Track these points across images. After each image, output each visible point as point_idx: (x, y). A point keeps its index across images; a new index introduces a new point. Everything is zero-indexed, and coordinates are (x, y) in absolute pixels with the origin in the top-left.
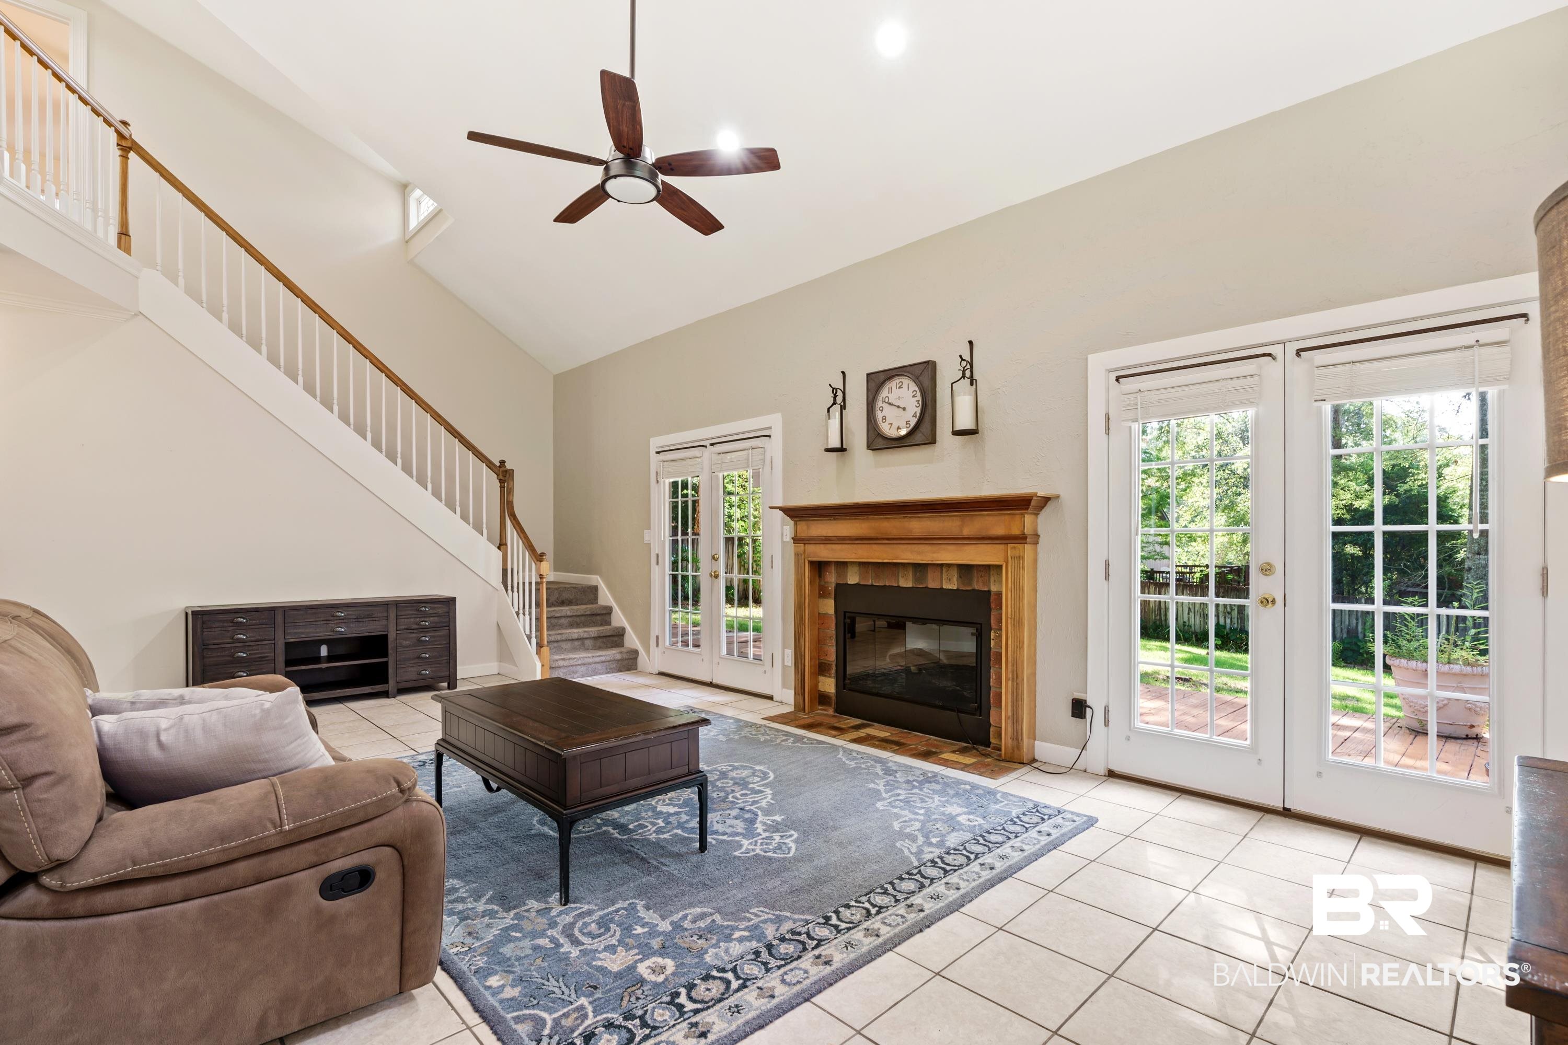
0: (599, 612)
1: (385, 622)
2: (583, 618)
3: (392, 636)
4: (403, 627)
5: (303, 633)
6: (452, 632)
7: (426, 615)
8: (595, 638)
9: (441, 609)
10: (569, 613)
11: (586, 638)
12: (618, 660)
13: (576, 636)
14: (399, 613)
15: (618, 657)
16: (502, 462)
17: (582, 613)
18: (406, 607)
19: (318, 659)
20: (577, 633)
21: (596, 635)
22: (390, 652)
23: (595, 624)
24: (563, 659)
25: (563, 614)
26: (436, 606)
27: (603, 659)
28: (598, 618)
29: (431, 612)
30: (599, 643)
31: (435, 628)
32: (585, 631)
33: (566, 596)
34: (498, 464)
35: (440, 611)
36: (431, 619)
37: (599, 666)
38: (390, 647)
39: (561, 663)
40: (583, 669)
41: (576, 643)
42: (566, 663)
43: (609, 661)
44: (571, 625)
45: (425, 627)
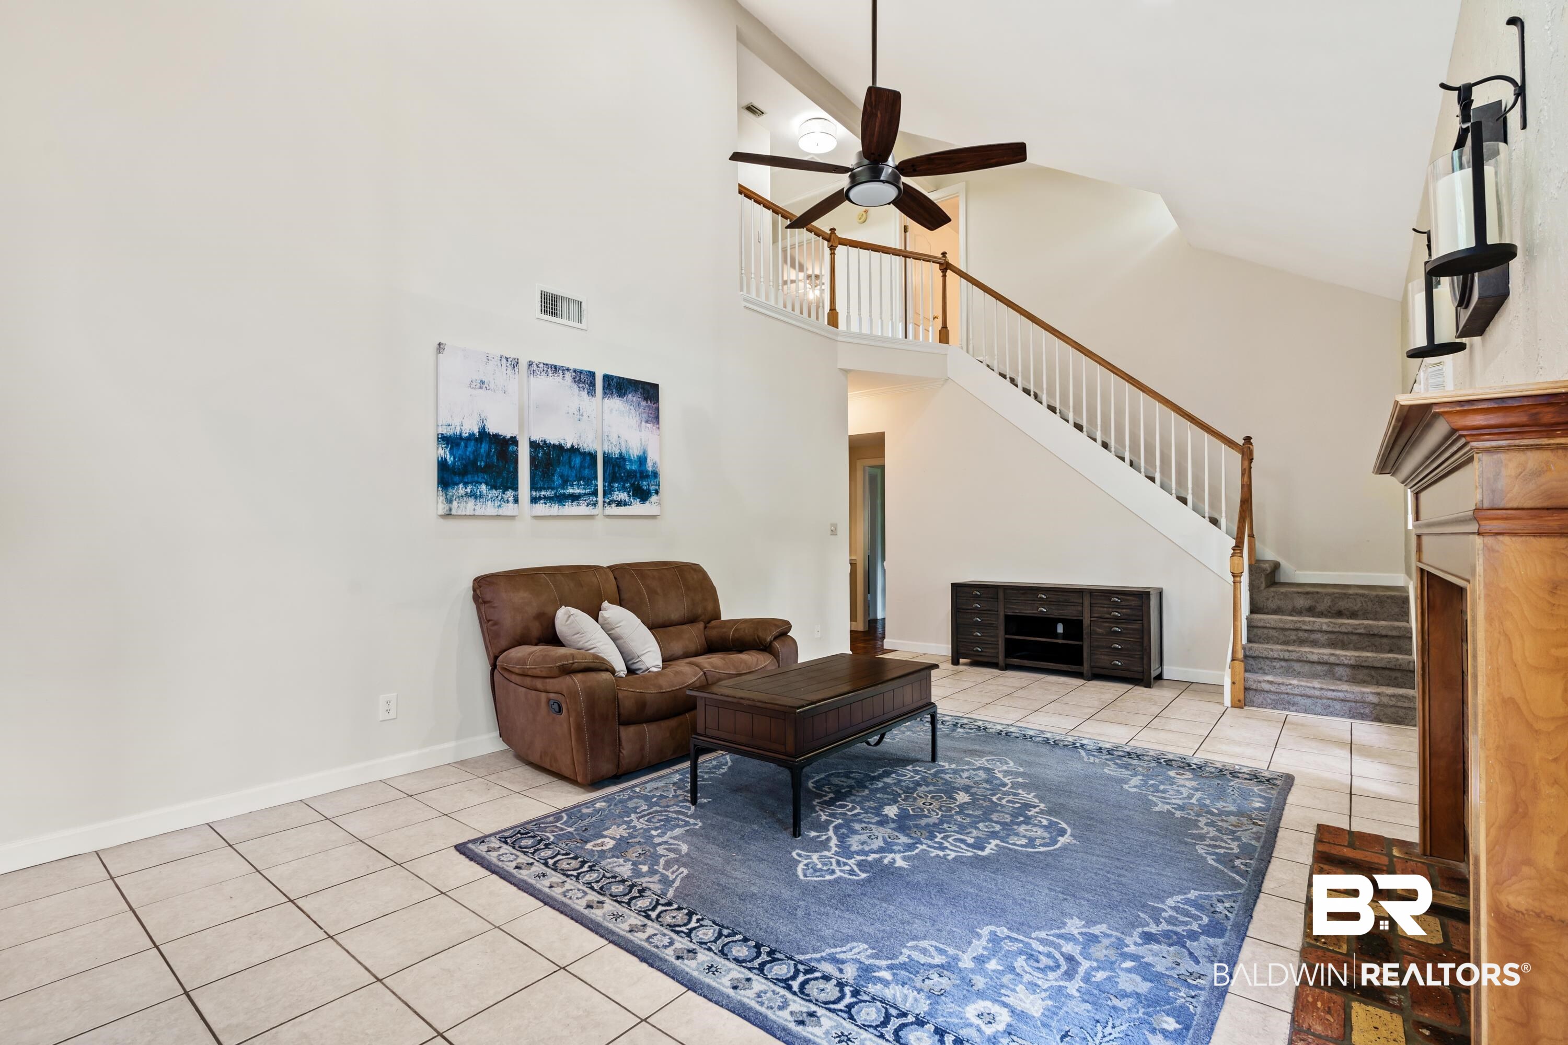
0: (1384, 633)
1: (1080, 608)
2: (1354, 638)
3: (1086, 622)
4: (1096, 615)
5: (1016, 609)
6: (1145, 626)
7: (1116, 606)
8: (1353, 667)
9: (1135, 602)
10: (1325, 627)
11: (1338, 665)
12: (1375, 705)
13: (1314, 658)
14: (1092, 602)
15: (1374, 699)
16: (1248, 439)
17: (1350, 629)
18: (1101, 596)
19: (1055, 635)
20: (1319, 654)
21: (1352, 662)
22: (1085, 636)
23: (1378, 649)
24: (1271, 682)
25: (1316, 627)
26: (1128, 598)
27: (1341, 695)
28: (1385, 640)
29: (1123, 603)
30: (1361, 674)
31: (1127, 619)
32: (1333, 655)
33: (1343, 604)
34: (1241, 442)
35: (1133, 603)
36: (1124, 610)
37: (1338, 706)
38: (1084, 632)
39: (1266, 687)
40: (1308, 702)
41: (1319, 668)
42: (1273, 688)
43: (1356, 702)
44: (1332, 644)
45: (1116, 618)
